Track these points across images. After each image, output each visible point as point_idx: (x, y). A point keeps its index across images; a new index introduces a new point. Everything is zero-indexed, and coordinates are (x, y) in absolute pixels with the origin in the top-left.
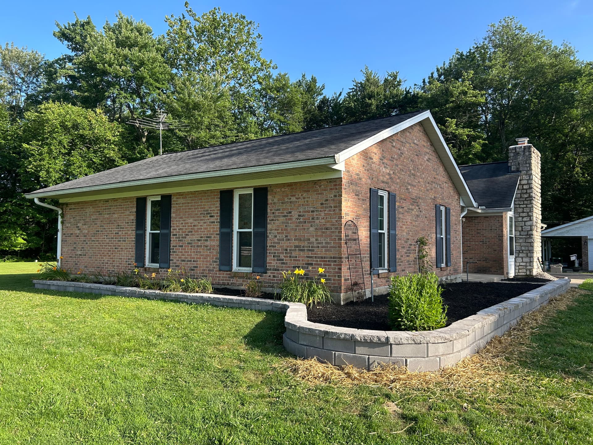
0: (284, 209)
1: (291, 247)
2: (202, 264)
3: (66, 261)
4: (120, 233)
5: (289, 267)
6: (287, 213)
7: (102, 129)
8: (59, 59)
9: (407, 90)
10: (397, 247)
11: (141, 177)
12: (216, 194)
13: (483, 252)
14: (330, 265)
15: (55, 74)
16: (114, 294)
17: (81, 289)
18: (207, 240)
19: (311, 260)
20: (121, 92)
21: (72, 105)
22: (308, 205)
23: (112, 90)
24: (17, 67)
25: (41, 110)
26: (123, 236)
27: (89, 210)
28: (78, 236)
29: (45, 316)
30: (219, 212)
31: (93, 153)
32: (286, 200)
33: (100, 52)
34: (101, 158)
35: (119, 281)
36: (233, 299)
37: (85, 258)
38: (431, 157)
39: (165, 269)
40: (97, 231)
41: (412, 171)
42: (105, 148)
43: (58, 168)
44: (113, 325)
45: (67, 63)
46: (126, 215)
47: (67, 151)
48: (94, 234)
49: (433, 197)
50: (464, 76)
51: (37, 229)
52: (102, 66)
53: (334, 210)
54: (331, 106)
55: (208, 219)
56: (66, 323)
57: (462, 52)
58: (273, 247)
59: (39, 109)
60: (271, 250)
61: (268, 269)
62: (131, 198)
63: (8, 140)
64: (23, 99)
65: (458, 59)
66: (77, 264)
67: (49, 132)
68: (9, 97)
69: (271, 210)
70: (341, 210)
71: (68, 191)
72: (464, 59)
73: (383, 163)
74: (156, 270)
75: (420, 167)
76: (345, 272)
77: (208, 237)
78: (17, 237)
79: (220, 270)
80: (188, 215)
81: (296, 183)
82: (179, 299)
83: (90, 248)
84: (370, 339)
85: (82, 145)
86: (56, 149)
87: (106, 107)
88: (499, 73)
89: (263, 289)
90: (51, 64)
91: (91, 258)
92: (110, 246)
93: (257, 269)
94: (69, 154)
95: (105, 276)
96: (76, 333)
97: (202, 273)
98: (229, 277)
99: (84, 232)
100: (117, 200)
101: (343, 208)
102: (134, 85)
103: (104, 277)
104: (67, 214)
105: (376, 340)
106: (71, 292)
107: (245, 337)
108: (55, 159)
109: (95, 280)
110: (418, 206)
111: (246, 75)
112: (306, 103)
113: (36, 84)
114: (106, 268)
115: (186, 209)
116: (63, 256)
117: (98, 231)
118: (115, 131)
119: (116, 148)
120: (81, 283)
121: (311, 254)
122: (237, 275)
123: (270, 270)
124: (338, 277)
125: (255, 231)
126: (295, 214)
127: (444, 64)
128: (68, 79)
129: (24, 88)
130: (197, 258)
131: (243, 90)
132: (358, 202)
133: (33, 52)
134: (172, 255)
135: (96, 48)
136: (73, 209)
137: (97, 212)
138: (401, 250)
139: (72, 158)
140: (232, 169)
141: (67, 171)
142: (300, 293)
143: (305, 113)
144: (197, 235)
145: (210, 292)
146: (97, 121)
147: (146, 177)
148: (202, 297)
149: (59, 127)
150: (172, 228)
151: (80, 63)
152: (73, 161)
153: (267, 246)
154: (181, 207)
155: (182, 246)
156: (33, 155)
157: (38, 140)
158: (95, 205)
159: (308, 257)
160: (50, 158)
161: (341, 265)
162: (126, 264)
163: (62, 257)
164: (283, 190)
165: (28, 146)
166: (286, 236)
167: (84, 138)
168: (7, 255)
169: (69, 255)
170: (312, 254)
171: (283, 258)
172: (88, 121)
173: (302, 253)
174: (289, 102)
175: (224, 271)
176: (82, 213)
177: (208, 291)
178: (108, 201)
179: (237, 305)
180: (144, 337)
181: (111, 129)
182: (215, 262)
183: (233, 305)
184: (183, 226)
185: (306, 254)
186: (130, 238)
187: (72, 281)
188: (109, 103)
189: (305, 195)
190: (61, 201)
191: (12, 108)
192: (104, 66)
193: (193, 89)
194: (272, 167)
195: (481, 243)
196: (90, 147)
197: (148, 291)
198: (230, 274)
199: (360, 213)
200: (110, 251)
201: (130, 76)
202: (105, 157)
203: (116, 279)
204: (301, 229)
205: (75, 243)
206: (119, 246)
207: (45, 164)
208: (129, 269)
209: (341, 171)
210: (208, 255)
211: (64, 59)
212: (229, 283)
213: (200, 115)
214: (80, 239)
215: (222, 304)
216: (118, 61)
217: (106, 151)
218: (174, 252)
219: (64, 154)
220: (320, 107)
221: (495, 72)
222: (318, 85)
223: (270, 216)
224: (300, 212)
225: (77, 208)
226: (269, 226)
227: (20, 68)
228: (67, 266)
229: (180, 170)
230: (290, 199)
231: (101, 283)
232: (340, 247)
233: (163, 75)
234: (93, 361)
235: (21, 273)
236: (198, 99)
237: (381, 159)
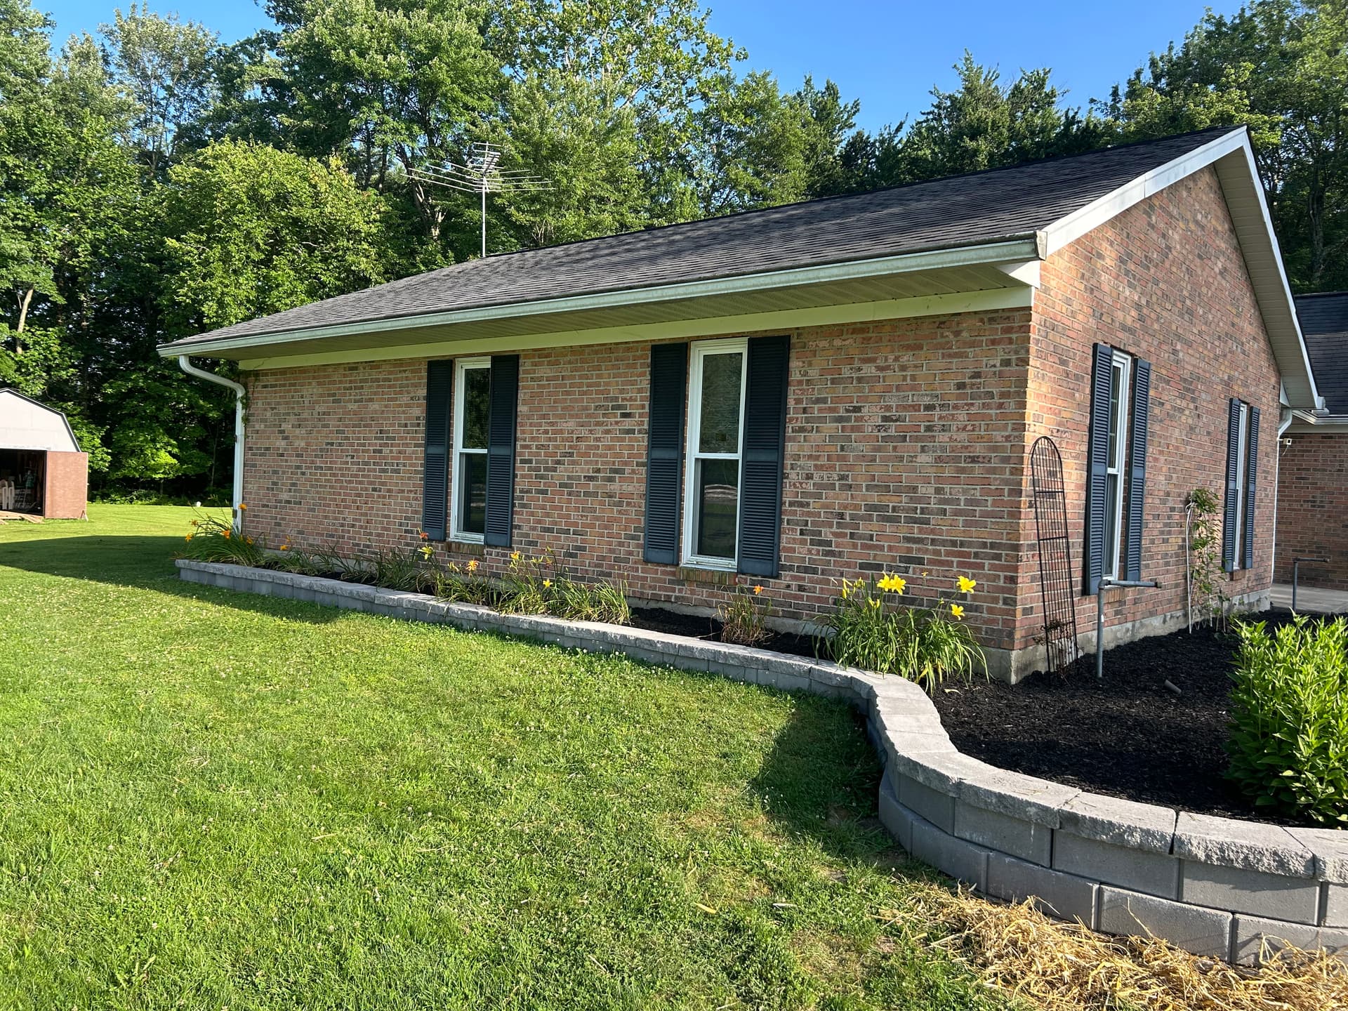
0: (837, 400)
1: (857, 507)
2: (597, 544)
3: (255, 516)
4: (386, 450)
5: (848, 565)
6: (847, 411)
7: (342, 204)
8: (249, 42)
9: (1071, 114)
10: (1145, 517)
11: (443, 306)
12: (639, 353)
13: (1313, 529)
14: (982, 566)
15: (240, 77)
16: (371, 609)
17: (290, 589)
18: (611, 480)
19: (919, 550)
20: (386, 117)
21: (275, 147)
22: (913, 388)
23: (365, 112)
24: (157, 60)
25: (206, 159)
26: (393, 458)
27: (311, 390)
28: (282, 455)
29: (191, 670)
30: (647, 404)
31: (321, 261)
32: (846, 372)
33: (338, 20)
34: (339, 273)
35: (382, 575)
36: (691, 649)
37: (299, 509)
38: (1229, 265)
39: (499, 550)
40: (328, 444)
41: (1188, 302)
42: (348, 249)
43: (242, 294)
44: (370, 714)
45: (267, 52)
46: (400, 406)
47: (263, 256)
48: (321, 450)
49: (1226, 378)
50: (1227, 77)
51: (200, 433)
52: (342, 56)
53: (1001, 406)
54: (875, 156)
55: (617, 423)
56: (245, 696)
57: (1221, 17)
58: (801, 505)
59: (201, 158)
60: (795, 513)
61: (783, 568)
62: (412, 361)
63: (136, 229)
64: (170, 137)
65: (1210, 35)
66: (279, 524)
67: (224, 212)
68: (138, 131)
69: (798, 401)
70: (1023, 405)
71: (257, 340)
72: (1226, 34)
73: (1127, 272)
74: (476, 552)
75: (1204, 290)
76: (1028, 591)
77: (616, 471)
78: (157, 449)
79: (646, 561)
80: (563, 409)
81: (878, 324)
82: (541, 636)
83: (312, 486)
84: (1246, 858)
85: (297, 242)
86: (240, 251)
87: (351, 155)
88: (1321, 68)
89: (770, 622)
90: (231, 54)
91: (313, 510)
92: (361, 483)
93: (750, 565)
94: (267, 262)
95: (347, 557)
96: (266, 734)
97: (597, 566)
98: (671, 582)
99: (296, 444)
100: (378, 367)
101: (1030, 400)
102: (413, 102)
103: (344, 560)
104: (257, 398)
105: (1267, 863)
106: (264, 596)
107: (757, 784)
108: (236, 275)
109: (324, 567)
110: (1194, 400)
111: (671, 77)
112: (813, 147)
113: (199, 103)
114: (349, 538)
115: (556, 393)
116: (247, 505)
117: (332, 444)
118: (370, 210)
119: (373, 251)
120: (289, 576)
121: (920, 532)
122: (692, 577)
123: (791, 568)
124: (1005, 603)
125: (749, 458)
126: (872, 414)
127: (1171, 49)
128: (269, 90)
129: (172, 110)
130: (584, 525)
131: (665, 116)
132: (1065, 384)
133: (191, 26)
134: (518, 513)
135: (328, 11)
136: (272, 386)
137: (329, 395)
138: (1150, 525)
139: (273, 273)
140: (700, 279)
141: (264, 303)
142: (894, 646)
143: (811, 173)
144: (587, 463)
145: (621, 619)
146: (330, 185)
147: (455, 305)
148: (605, 634)
149: (245, 199)
150: (518, 443)
151: (294, 50)
152: (276, 279)
153: (782, 504)
154: (543, 386)
155: (544, 492)
156: (189, 264)
157: (201, 232)
158: (325, 377)
159: (908, 540)
160: (226, 272)
161: (1016, 569)
162: (400, 531)
163: (244, 506)
164: (837, 342)
165: (177, 245)
166: (842, 478)
167: (302, 227)
168: (137, 488)
169: (261, 500)
170: (921, 530)
171: (830, 537)
172: (310, 184)
173: (889, 528)
174: (775, 144)
175: (658, 564)
176: (293, 397)
177: (617, 616)
178: (356, 369)
179: (703, 666)
180: (458, 762)
181: (361, 206)
182: (633, 538)
183: (692, 664)
184: (550, 439)
185: (903, 530)
186: (411, 465)
187: (268, 566)
188: (358, 145)
189: (905, 358)
190: (242, 366)
191: (145, 157)
192: (347, 54)
193: (552, 111)
194: (822, 273)
195: (1308, 506)
196: (315, 249)
197: (456, 607)
198: (673, 574)
199: (1069, 415)
200: (359, 495)
201: (406, 79)
202: (348, 271)
203: (374, 568)
204: (888, 459)
205: (275, 472)
206: (383, 484)
207: (214, 286)
208: (407, 544)
209: (1028, 286)
210: (615, 520)
211: (259, 41)
212: (670, 597)
213: (565, 173)
214: (286, 461)
215: (658, 658)
216: (379, 42)
217: (350, 258)
218: (524, 506)
219: (257, 264)
220: (847, 159)
221: (1310, 65)
222: (841, 102)
223: (794, 417)
224: (888, 408)
225: (281, 385)
226: (791, 447)
227: (163, 63)
228: (256, 528)
229: (543, 287)
230: (860, 369)
231: (335, 576)
232: (1016, 515)
233: (482, 78)
234: (314, 848)
235: (160, 534)
236: (563, 134)
237: (1122, 261)
